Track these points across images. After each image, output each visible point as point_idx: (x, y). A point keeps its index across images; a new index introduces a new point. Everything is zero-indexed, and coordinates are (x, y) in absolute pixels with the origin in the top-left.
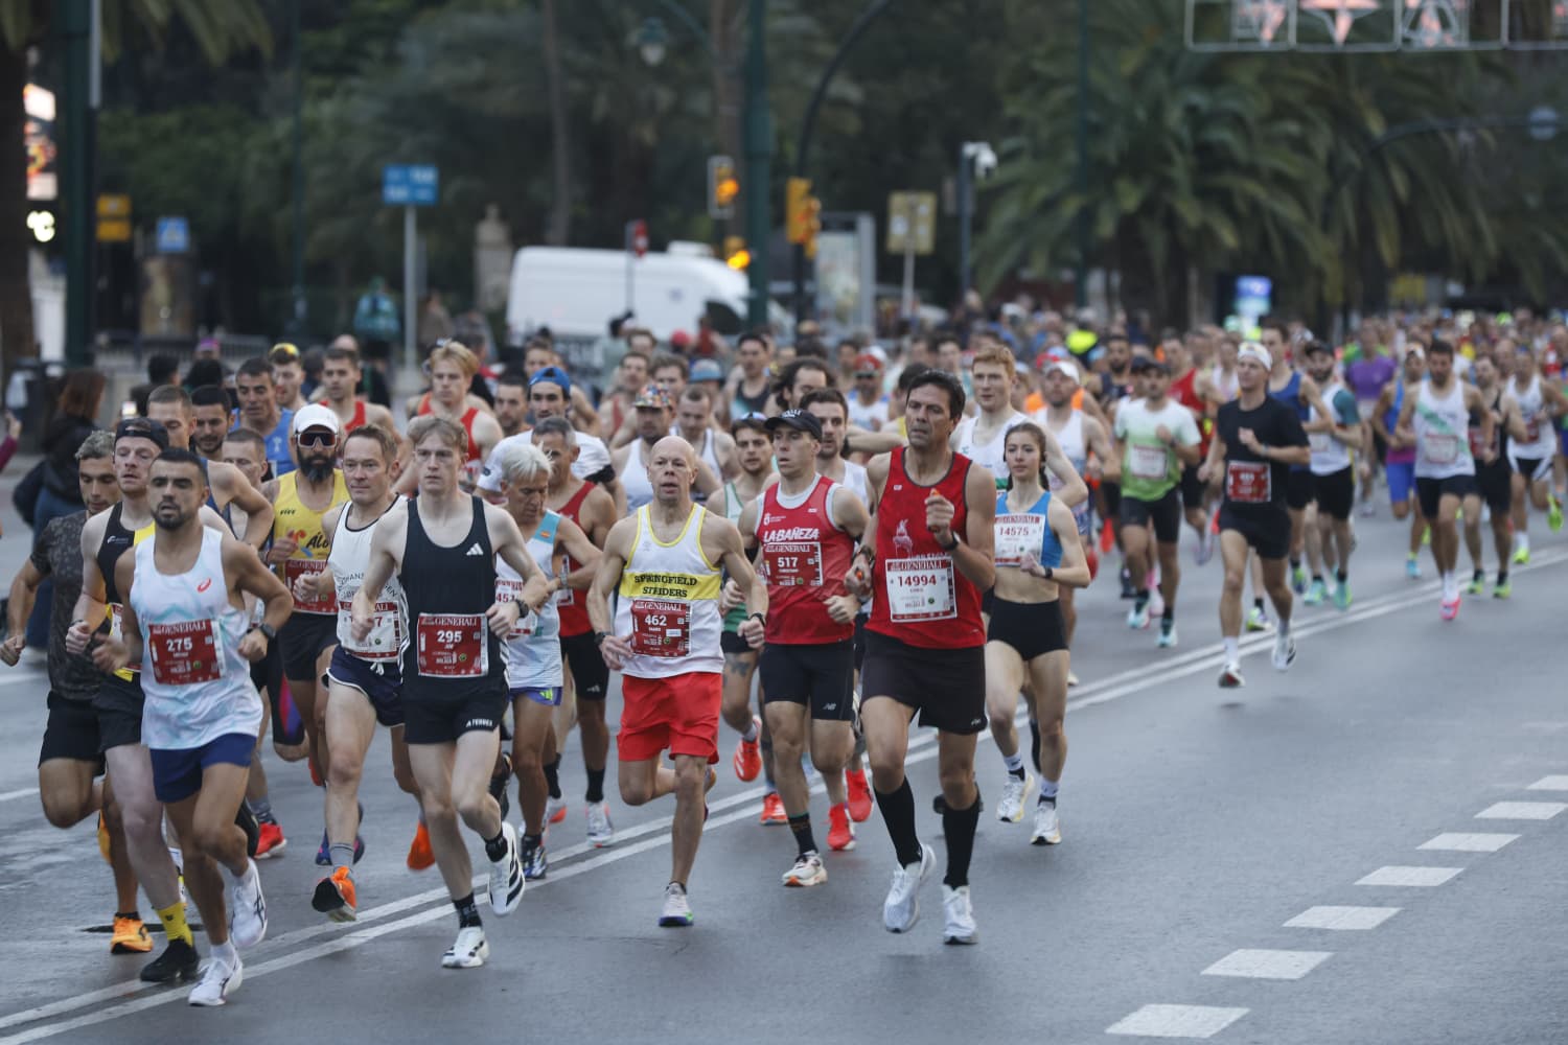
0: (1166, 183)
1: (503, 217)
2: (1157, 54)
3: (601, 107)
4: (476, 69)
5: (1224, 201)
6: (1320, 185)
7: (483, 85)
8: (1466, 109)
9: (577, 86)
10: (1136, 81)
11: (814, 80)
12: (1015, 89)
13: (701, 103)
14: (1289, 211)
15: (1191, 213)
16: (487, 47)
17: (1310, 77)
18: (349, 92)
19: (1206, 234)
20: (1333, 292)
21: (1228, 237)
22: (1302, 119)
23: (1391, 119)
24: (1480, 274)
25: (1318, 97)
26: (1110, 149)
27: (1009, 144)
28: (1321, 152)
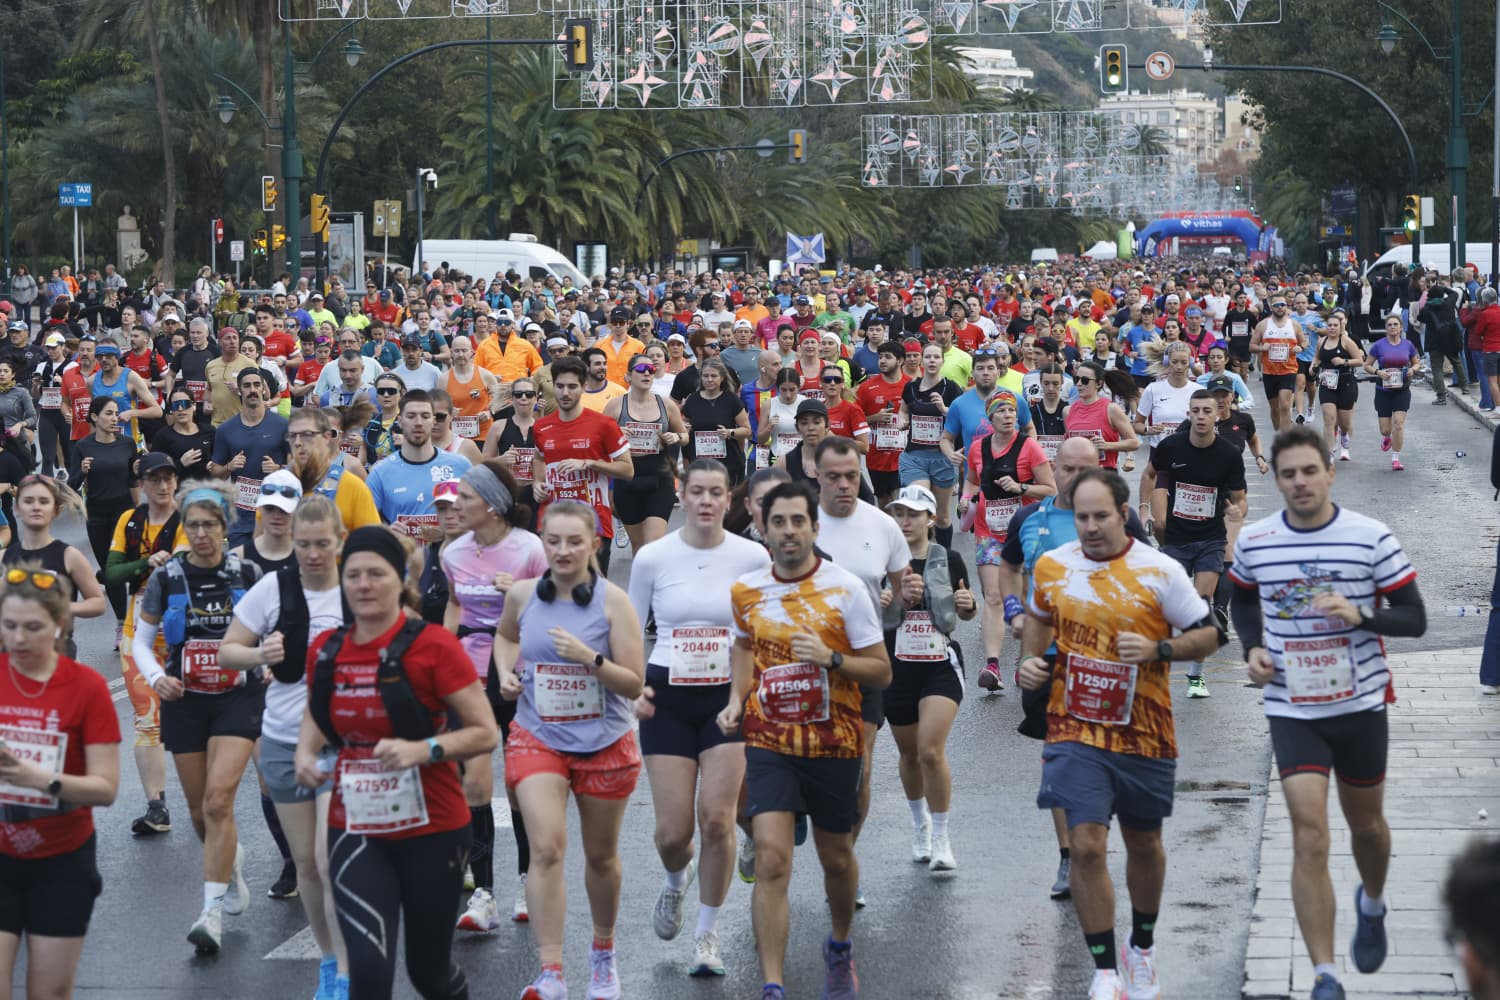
0: (541, 186)
1: (132, 213)
2: (534, 107)
3: (194, 143)
4: (116, 122)
5: (576, 197)
6: (635, 187)
7: (120, 132)
8: (720, 139)
9: (179, 131)
10: (522, 124)
11: (327, 126)
12: (448, 130)
13: (256, 141)
14: (615, 202)
15: (556, 205)
16: (121, 108)
17: (627, 121)
18: (36, 138)
19: (565, 216)
20: (642, 251)
21: (580, 220)
22: (622, 147)
23: (675, 145)
24: (729, 238)
25: (631, 132)
26: (505, 167)
27: (446, 163)
28: (635, 168)
